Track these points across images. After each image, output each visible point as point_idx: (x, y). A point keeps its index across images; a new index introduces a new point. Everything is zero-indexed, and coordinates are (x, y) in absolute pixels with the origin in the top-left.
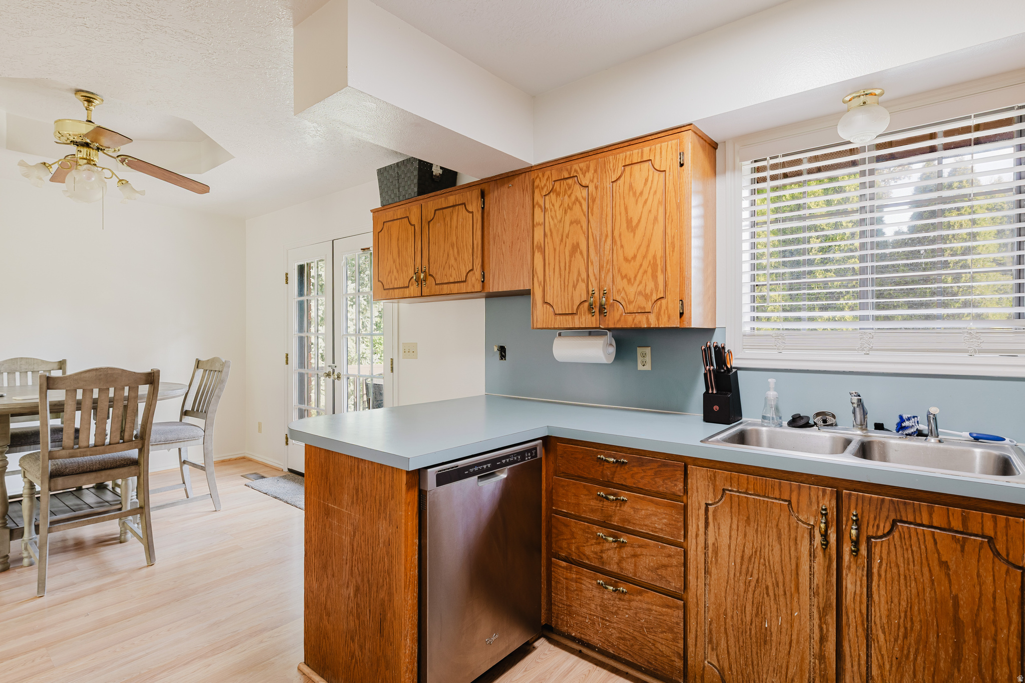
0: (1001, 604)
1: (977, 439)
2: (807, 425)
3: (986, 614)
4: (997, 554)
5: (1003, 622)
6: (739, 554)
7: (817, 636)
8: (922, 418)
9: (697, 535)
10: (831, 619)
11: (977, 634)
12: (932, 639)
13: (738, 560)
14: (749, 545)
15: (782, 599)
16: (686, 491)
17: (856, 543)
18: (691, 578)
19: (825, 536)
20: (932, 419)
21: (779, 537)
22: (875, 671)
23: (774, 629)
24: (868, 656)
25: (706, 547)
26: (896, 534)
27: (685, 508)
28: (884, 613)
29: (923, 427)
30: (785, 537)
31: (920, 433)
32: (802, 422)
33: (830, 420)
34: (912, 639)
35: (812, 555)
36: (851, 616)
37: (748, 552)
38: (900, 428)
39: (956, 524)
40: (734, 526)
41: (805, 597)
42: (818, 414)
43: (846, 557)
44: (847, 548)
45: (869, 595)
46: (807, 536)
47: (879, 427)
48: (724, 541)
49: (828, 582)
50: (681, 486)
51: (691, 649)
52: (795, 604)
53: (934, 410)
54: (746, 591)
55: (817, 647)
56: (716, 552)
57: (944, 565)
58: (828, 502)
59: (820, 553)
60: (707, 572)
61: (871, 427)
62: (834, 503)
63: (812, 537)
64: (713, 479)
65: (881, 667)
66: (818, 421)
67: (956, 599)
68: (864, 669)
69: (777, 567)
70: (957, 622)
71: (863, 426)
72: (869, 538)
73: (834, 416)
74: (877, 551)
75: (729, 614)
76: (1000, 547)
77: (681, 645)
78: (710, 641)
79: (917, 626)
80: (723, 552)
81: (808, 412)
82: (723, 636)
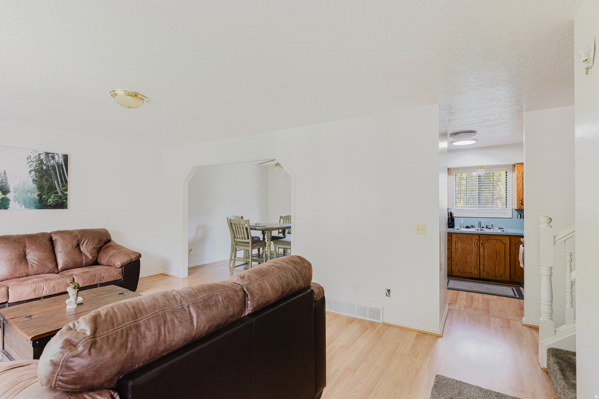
0: (502, 249)
1: (499, 229)
2: (469, 228)
3: (500, 251)
4: (502, 242)
5: (502, 252)
6: (462, 249)
7: (476, 260)
8: (490, 225)
9: (454, 247)
10: (478, 257)
11: (499, 254)
12: (493, 256)
13: (462, 250)
14: (464, 247)
15: (470, 255)
16: (451, 239)
17: (482, 243)
18: (453, 255)
19: (477, 243)
20: (492, 226)
21: (469, 245)
22: (485, 263)
23: (468, 260)
24: (484, 261)
25: (456, 248)
26: (488, 241)
27: (451, 242)
28: (486, 254)
29: (491, 227)
30: (470, 244)
31: (490, 228)
32: (468, 227)
33: (474, 227)
34: (490, 257)
35: (475, 247)
36: (481, 255)
37: (464, 248)
38: (487, 227)
39: (496, 239)
40: (461, 244)
41: (474, 254)
42: (471, 226)
43: (480, 246)
44: (480, 245)
45: (484, 251)
46: (474, 244)
47: (483, 227)
48: (459, 246)
49: (478, 251)
50: (450, 238)
51: (453, 267)
52: (472, 255)
53: (492, 224)
54: (463, 255)
55: (476, 262)
56: (457, 249)
57: (495, 245)
58: (477, 238)
59: (476, 246)
60: (456, 253)
61: (481, 227)
62: (478, 238)
63: (475, 244)
64: (457, 236)
65: (486, 262)
66: (471, 227)
67: (496, 250)
68: (483, 263)
69: (469, 250)
70: (497, 253)
71: (480, 227)
72: (484, 242)
73: (474, 226)
74: (485, 244)
75: (460, 259)
76: (502, 241)
77: (450, 267)
78: (457, 265)
79: (491, 255)
80: (459, 249)
81: (469, 225)
82: (459, 263)
